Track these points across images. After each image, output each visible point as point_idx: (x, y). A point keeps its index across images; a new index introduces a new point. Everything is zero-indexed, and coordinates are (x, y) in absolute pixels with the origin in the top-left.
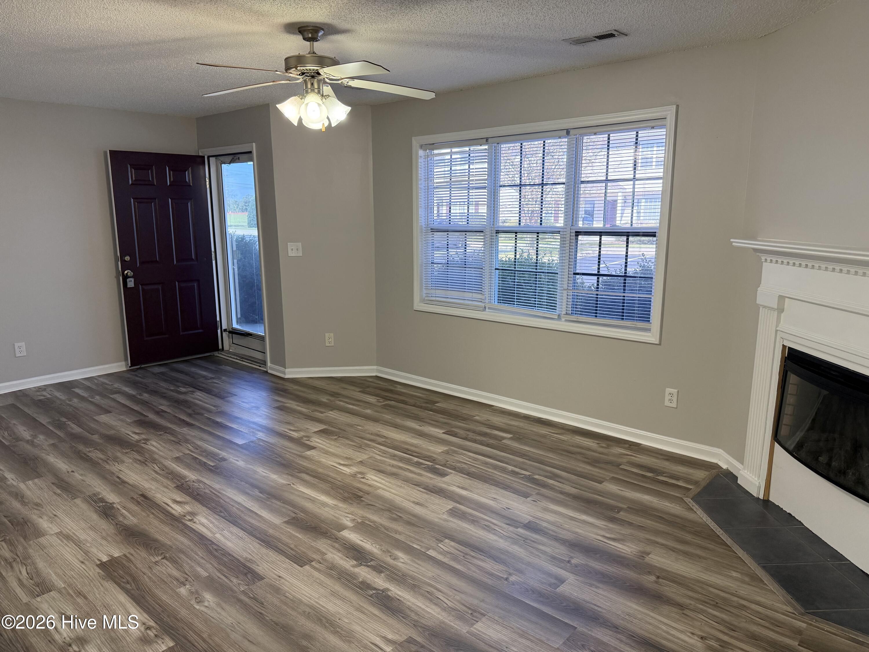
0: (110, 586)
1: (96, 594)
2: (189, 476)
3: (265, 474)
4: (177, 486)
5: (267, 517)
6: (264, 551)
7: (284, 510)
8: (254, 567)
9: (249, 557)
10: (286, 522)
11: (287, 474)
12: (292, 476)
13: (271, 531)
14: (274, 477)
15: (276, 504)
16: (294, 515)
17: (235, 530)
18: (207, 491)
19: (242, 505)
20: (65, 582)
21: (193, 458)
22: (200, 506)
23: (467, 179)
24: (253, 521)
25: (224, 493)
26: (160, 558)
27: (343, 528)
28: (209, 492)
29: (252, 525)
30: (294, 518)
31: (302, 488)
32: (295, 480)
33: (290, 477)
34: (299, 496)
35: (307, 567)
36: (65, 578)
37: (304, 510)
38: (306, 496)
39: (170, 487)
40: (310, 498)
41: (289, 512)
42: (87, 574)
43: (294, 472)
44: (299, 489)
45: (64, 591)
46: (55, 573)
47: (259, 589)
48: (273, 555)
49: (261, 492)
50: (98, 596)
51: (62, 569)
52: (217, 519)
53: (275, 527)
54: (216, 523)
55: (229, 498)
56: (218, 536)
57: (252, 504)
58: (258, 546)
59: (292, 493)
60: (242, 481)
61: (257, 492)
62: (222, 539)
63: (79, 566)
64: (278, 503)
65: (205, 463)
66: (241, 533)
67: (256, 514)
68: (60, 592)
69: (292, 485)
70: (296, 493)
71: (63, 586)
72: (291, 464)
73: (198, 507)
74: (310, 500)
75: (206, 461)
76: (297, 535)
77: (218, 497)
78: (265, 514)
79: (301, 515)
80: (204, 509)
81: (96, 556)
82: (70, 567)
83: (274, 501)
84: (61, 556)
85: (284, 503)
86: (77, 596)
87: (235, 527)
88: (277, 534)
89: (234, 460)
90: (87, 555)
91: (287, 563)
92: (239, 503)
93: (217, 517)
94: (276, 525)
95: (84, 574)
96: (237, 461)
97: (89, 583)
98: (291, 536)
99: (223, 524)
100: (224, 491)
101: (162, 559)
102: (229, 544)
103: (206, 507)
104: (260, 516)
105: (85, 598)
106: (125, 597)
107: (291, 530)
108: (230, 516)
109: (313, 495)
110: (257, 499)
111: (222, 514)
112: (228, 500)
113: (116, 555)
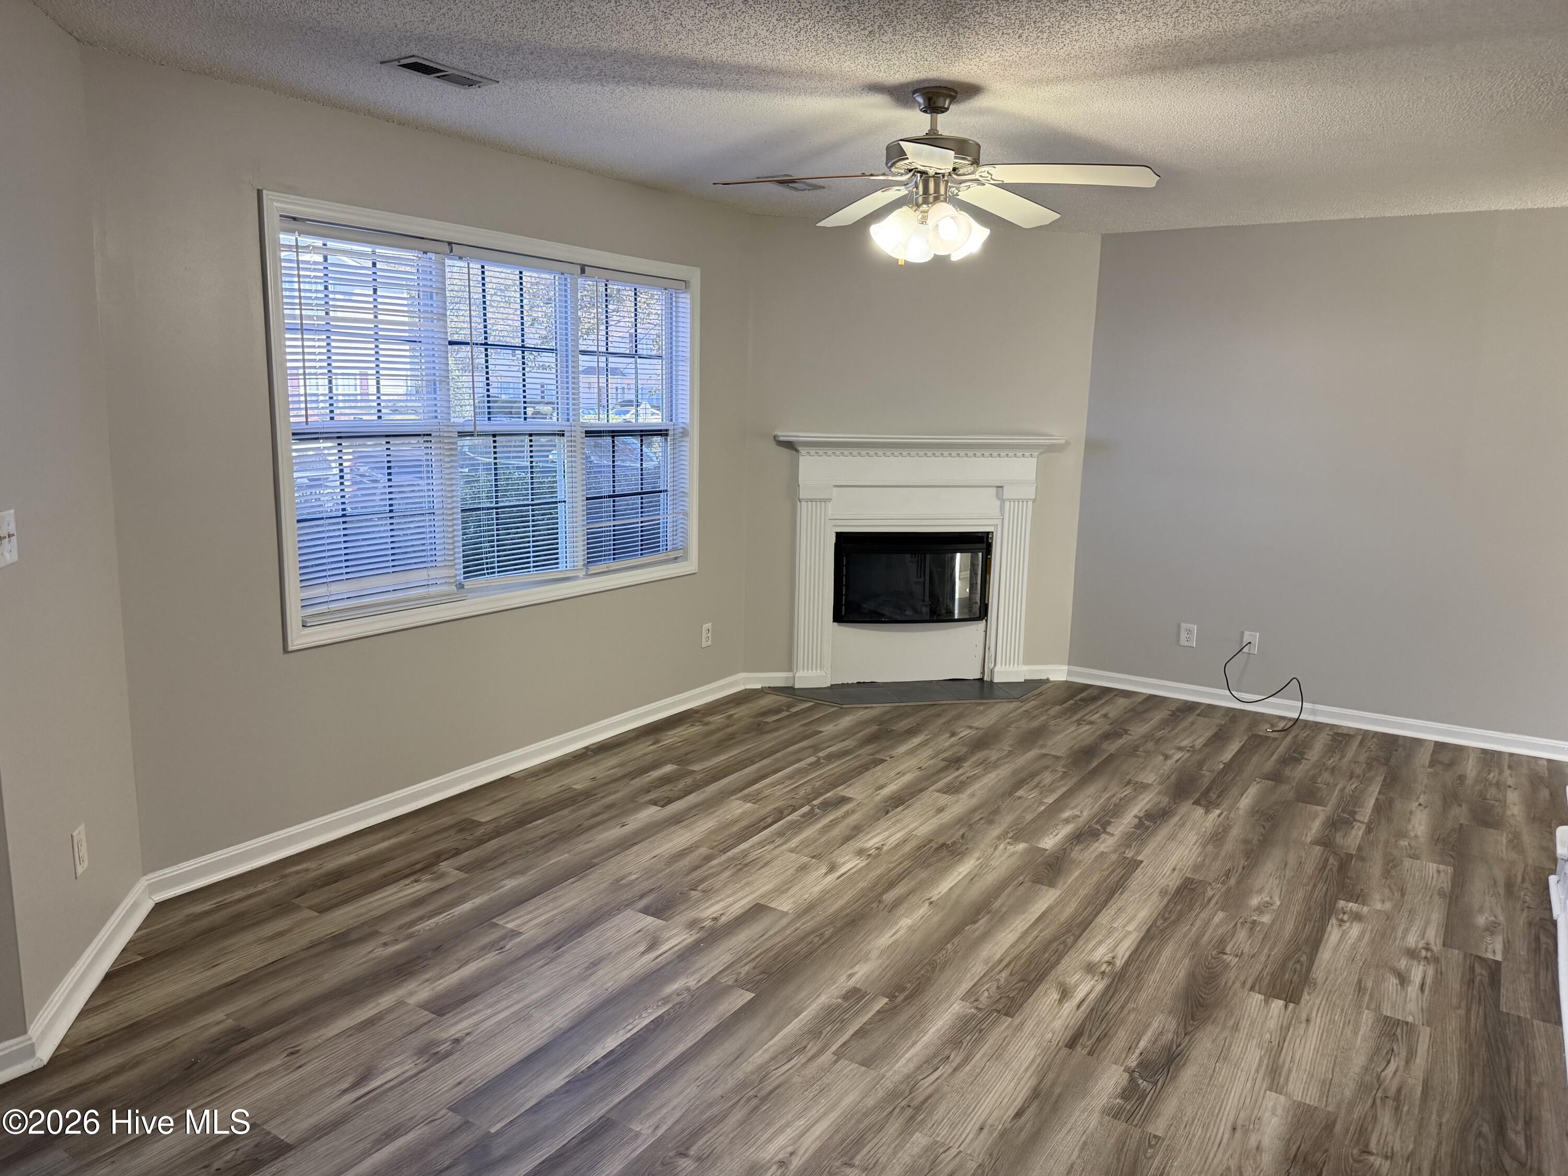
0: (1318, 973)
1: (1344, 978)
20: (1359, 1014)
23: (372, 317)
26: (1225, 957)
36: (1353, 1018)
42: (1324, 1002)
45: (1373, 1006)
46: (1356, 1034)
50: (1345, 974)
51: (1342, 1033)
63: (1318, 1020)
68: (1379, 1007)
71: (1366, 1011)
81: (1282, 1016)
82: (1331, 1026)
84: (1320, 1050)
86: (1366, 989)
90: (1290, 1024)
95: (1327, 1006)
97: (1335, 991)
101: (1227, 954)
105: (1360, 981)
106: (1323, 953)
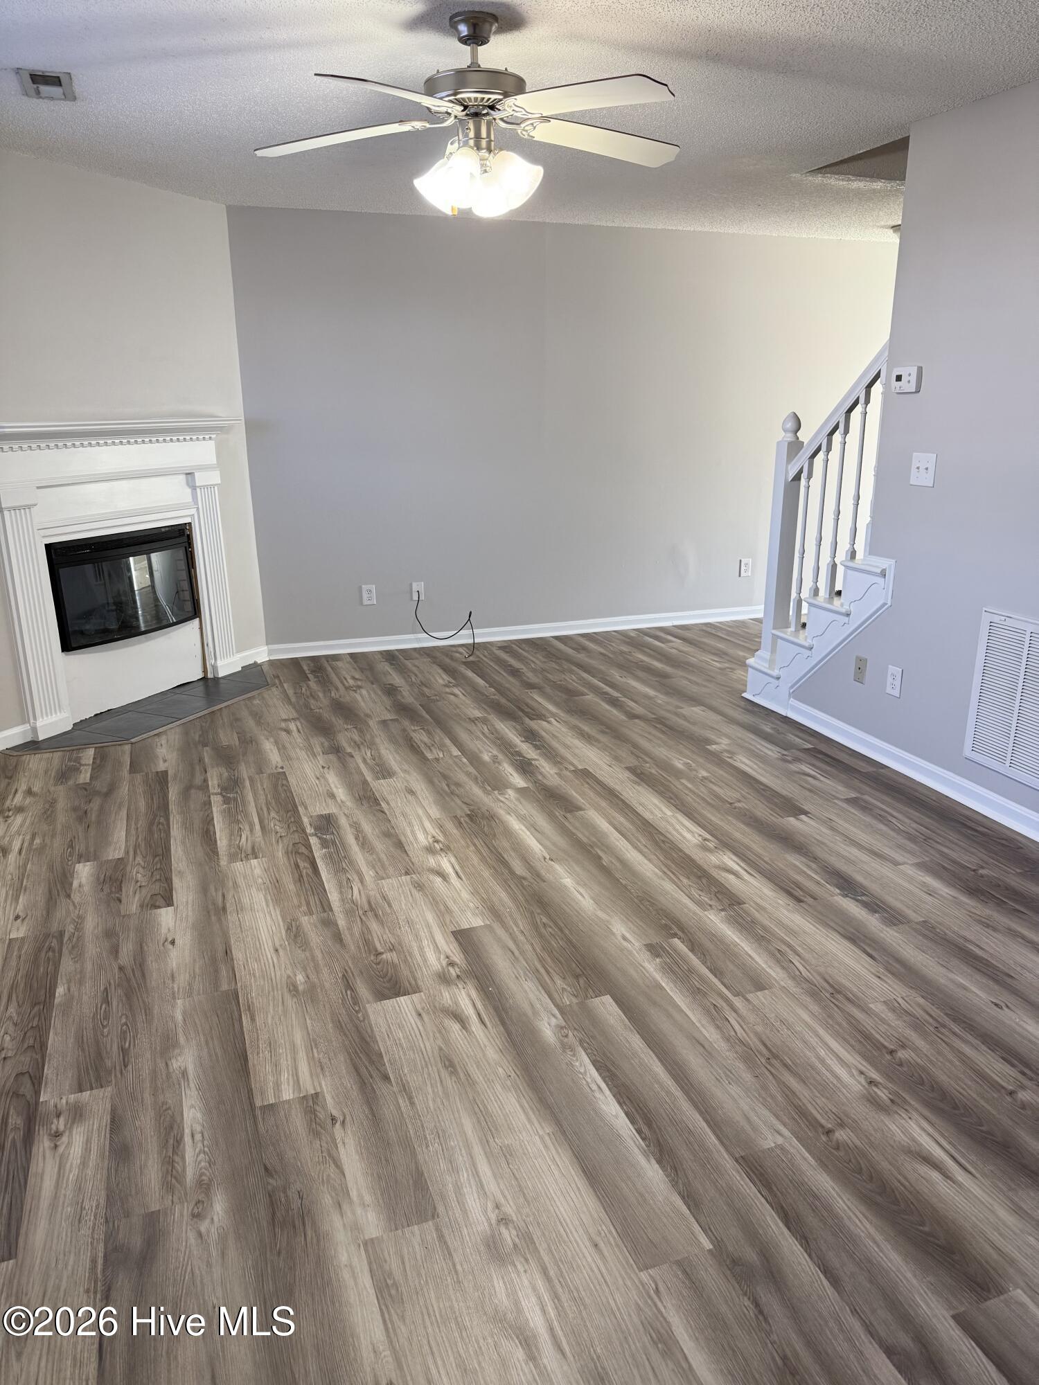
2: (722, 922)
3: (582, 890)
4: (740, 904)
5: (603, 821)
6: (618, 788)
7: (577, 824)
8: (633, 777)
9: (637, 787)
10: (580, 809)
11: (544, 881)
12: (538, 875)
13: (604, 804)
14: (568, 881)
15: (585, 836)
16: (568, 815)
17: (647, 815)
18: (685, 881)
19: (632, 845)
21: (721, 973)
22: (694, 857)
24: (622, 819)
25: (656, 870)
27: (521, 791)
28: (681, 878)
29: (626, 816)
30: (570, 812)
31: (535, 848)
32: (538, 865)
33: (543, 872)
34: (548, 838)
35: (580, 767)
37: (552, 817)
38: (538, 835)
39: (753, 905)
40: (534, 831)
41: (572, 820)
43: (532, 881)
44: (541, 847)
47: (633, 762)
48: (611, 783)
49: (600, 858)
52: (669, 833)
53: (598, 809)
54: (671, 829)
55: (650, 860)
56: (669, 813)
57: (617, 843)
58: (624, 793)
59: (554, 844)
60: (625, 887)
61: (606, 860)
62: (664, 809)
64: (580, 835)
65: (692, 950)
66: (640, 809)
67: (616, 829)
69: (548, 857)
70: (548, 843)
72: (526, 900)
73: (698, 855)
74: (537, 828)
75: (690, 954)
76: (575, 794)
77: (666, 866)
78: (604, 825)
79: (559, 813)
80: (687, 851)
83: (585, 840)
85: (574, 834)
87: (646, 817)
88: (598, 799)
89: (630, 942)
91: (599, 774)
92: (636, 848)
93: (668, 835)
94: (596, 809)
96: (625, 938)
98: (583, 794)
99: (662, 825)
100: (656, 874)
102: (656, 801)
103: (685, 854)
104: (611, 823)
107: (580, 800)
108: (650, 833)
109: (528, 833)
110: (609, 849)
111: (662, 838)
112: (653, 857)
113: (791, 819)
